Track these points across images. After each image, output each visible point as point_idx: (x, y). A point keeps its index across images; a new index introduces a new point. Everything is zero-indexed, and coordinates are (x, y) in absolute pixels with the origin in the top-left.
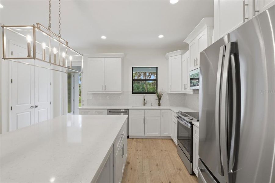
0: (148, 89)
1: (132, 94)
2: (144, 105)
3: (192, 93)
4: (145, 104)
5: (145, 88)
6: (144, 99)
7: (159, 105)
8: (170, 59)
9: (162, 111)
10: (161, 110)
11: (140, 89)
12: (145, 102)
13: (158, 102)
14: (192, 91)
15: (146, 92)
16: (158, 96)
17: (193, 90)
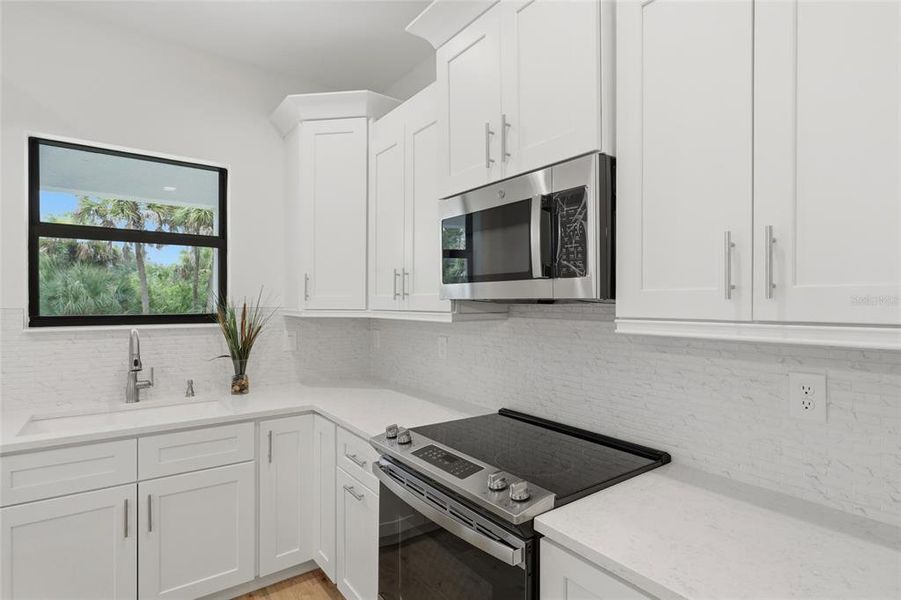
0: (154, 297)
1: (32, 325)
2: (135, 393)
3: (448, 319)
4: (137, 390)
5: (138, 288)
6: (136, 363)
7: (240, 386)
8: (306, 131)
9: (266, 426)
10: (257, 420)
11: (106, 291)
12: (143, 376)
13: (233, 373)
14: (448, 306)
15: (145, 312)
16: (230, 334)
17: (454, 301)
